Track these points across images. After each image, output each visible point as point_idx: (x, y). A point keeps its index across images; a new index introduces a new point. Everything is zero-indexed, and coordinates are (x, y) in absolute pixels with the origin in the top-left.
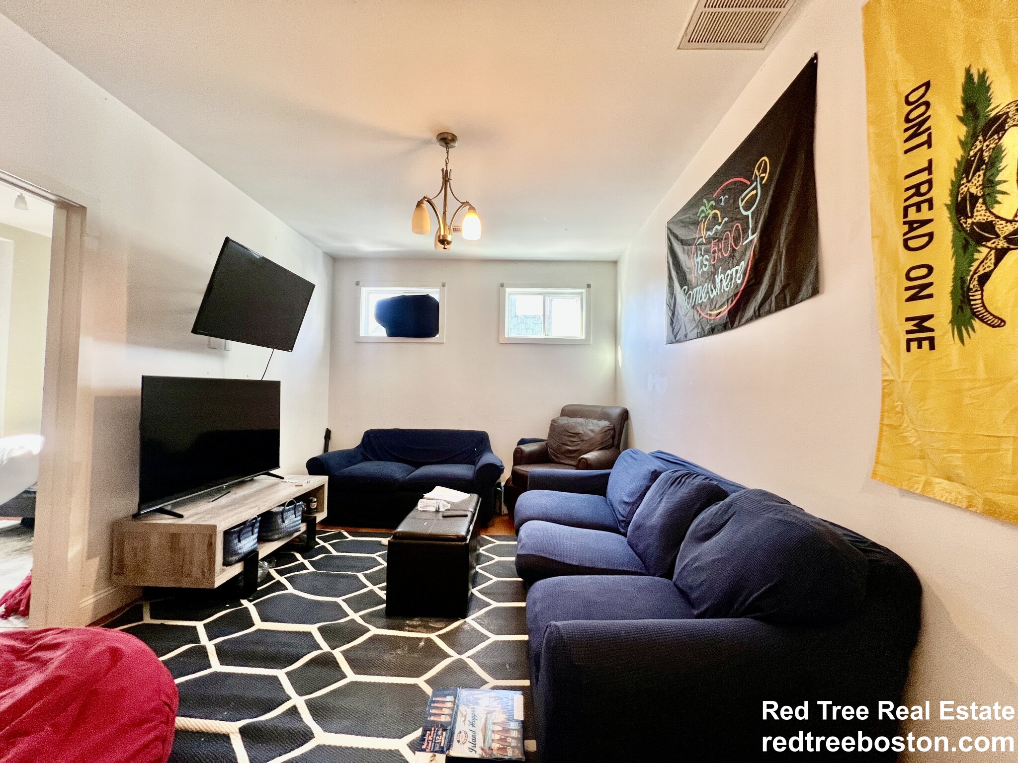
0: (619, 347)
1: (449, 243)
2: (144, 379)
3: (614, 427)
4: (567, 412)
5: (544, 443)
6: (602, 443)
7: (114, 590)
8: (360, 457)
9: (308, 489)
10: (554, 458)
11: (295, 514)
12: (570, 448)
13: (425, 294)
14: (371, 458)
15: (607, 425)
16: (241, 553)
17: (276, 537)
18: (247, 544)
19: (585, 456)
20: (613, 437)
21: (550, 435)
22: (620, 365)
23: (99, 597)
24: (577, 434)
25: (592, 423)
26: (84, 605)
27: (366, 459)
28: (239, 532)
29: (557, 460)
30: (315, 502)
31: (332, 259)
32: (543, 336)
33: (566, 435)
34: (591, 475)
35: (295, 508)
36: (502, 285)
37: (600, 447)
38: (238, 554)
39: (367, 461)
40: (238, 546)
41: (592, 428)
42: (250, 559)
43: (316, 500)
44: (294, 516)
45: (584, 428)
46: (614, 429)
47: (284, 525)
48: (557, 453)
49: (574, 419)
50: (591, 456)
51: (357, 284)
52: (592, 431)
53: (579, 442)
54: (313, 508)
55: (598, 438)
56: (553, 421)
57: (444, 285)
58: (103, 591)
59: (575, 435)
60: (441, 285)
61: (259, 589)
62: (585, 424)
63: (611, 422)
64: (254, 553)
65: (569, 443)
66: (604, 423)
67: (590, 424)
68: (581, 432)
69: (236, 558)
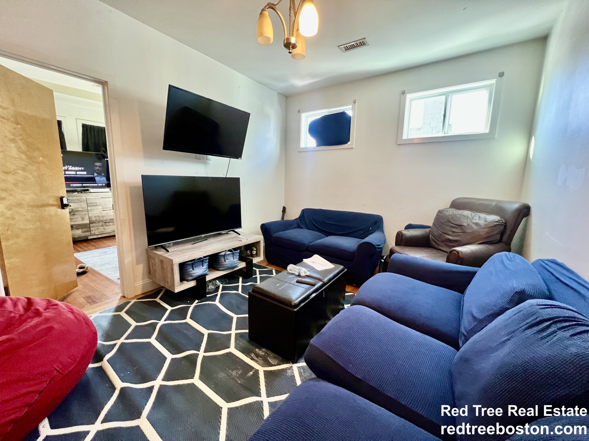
0: (533, 138)
1: (294, 46)
2: (144, 177)
3: (505, 223)
4: (456, 205)
5: (427, 230)
6: (487, 238)
7: (150, 281)
8: (296, 225)
9: (245, 243)
10: (434, 244)
11: (233, 257)
12: (450, 238)
13: (342, 111)
14: (303, 227)
15: (497, 220)
16: (194, 276)
17: (221, 269)
18: (199, 271)
19: (458, 249)
20: (502, 234)
21: (434, 224)
22: (531, 157)
23: (144, 283)
24: (460, 226)
25: (479, 217)
26: (137, 285)
27: (299, 227)
28: (193, 264)
29: (436, 246)
30: (255, 250)
31: (285, 97)
32: (441, 134)
33: (447, 225)
34: (458, 270)
35: (233, 254)
36: (403, 93)
37: (483, 241)
38: (192, 276)
39: (300, 228)
40: (191, 272)
41: (477, 221)
42: (201, 280)
43: (255, 249)
44: (233, 258)
45: (469, 221)
46: (505, 225)
47: (225, 263)
48: (437, 240)
49: (461, 212)
50: (465, 249)
51: (299, 111)
52: (477, 224)
53: (461, 234)
54: (254, 254)
55: (483, 232)
56: (440, 212)
57: (355, 102)
58: (147, 280)
59: (457, 226)
60: (352, 102)
61: (207, 296)
62: (471, 217)
63: (501, 217)
64: (203, 276)
65: (450, 233)
66: (493, 218)
67: (477, 218)
68: (465, 224)
69: (191, 278)
